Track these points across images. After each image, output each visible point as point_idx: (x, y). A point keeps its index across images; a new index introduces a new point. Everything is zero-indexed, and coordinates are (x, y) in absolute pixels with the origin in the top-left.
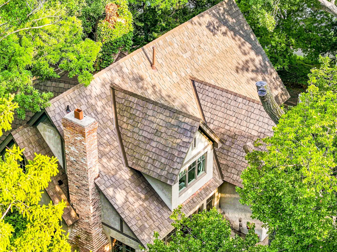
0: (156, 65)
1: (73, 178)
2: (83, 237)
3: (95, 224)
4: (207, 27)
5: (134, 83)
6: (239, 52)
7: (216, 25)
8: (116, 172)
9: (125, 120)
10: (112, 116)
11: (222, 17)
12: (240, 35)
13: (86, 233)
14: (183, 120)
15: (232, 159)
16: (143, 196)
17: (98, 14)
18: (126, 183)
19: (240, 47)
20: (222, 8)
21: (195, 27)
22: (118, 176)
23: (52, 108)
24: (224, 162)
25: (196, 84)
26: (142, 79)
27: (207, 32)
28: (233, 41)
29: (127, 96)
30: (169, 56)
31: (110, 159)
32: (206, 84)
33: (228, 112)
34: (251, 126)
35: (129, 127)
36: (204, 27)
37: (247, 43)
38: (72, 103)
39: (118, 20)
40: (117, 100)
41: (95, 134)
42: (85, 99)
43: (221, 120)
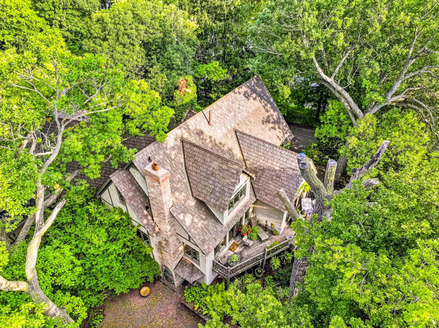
0: (211, 122)
1: (155, 208)
2: (164, 243)
3: (171, 235)
4: (244, 95)
5: (197, 136)
6: (263, 111)
7: (249, 93)
8: (185, 201)
9: (191, 164)
10: (182, 161)
11: (253, 88)
12: (264, 99)
13: (166, 240)
14: (231, 166)
15: (261, 185)
16: (204, 217)
17: (174, 86)
18: (192, 209)
19: (264, 107)
20: (253, 82)
21: (236, 95)
22: (186, 204)
23: (137, 159)
24: (257, 187)
25: (238, 134)
26: (202, 133)
27: (243, 98)
28: (260, 103)
29: (192, 147)
30: (220, 116)
31: (181, 192)
32: (244, 134)
33: (259, 153)
34: (275, 163)
35: (194, 169)
36: (242, 95)
37: (269, 104)
38: (153, 154)
39: (187, 90)
40: (185, 149)
41: (168, 180)
42: (162, 150)
43: (254, 158)
